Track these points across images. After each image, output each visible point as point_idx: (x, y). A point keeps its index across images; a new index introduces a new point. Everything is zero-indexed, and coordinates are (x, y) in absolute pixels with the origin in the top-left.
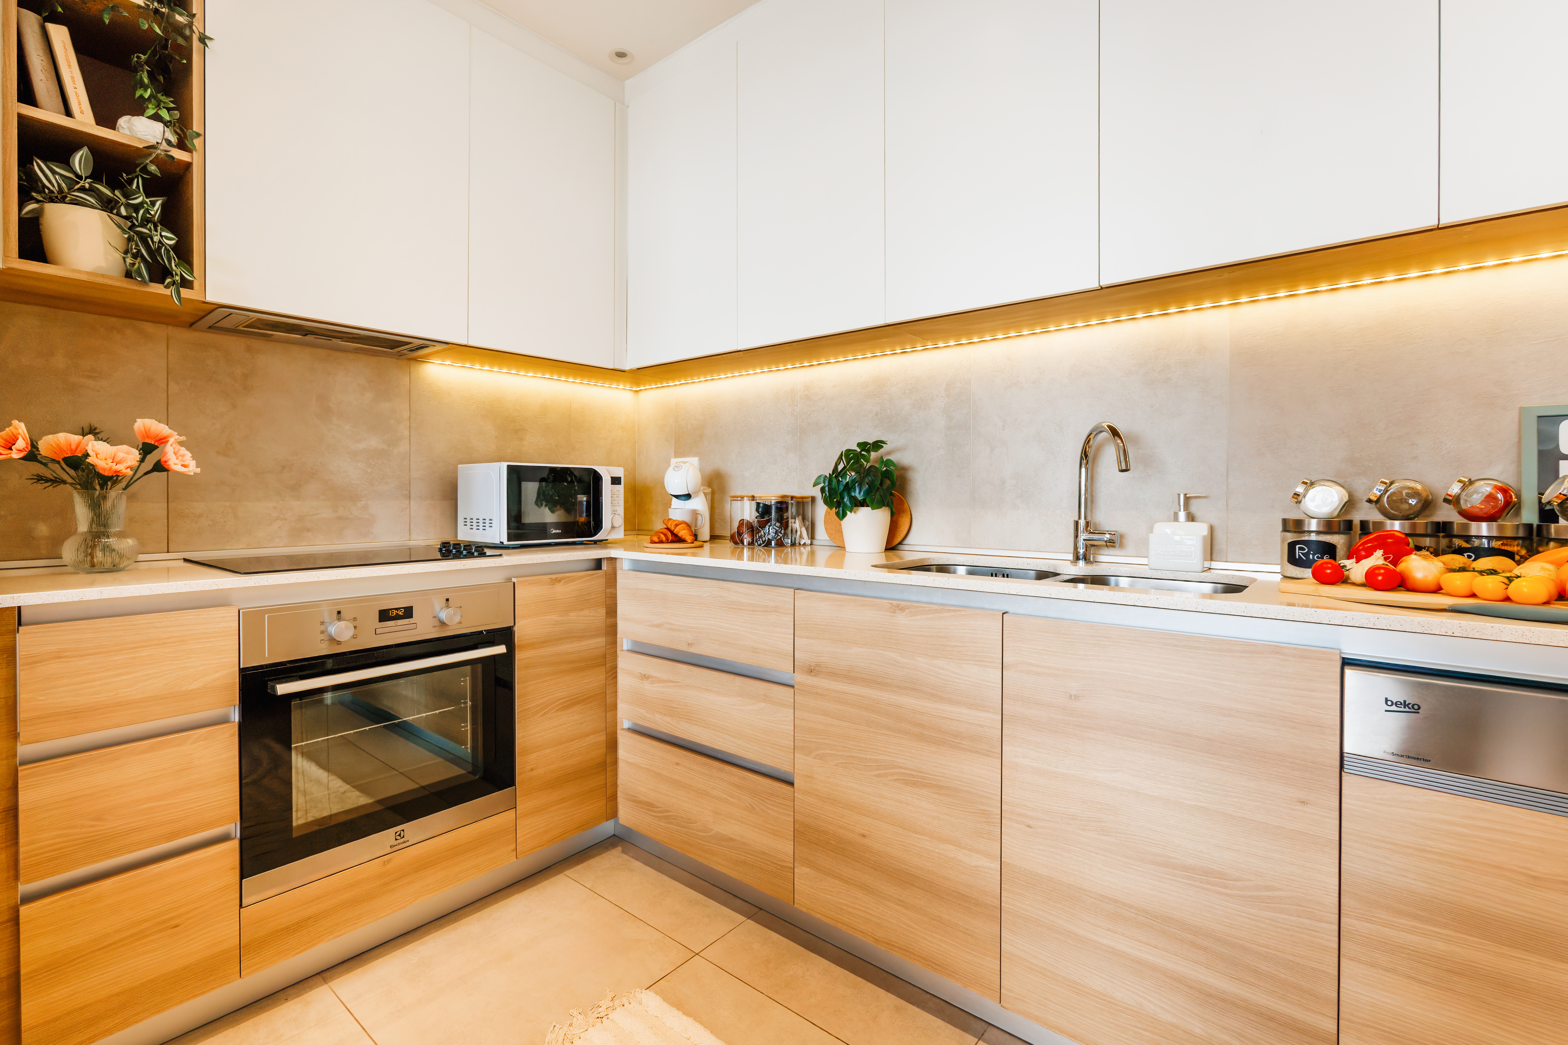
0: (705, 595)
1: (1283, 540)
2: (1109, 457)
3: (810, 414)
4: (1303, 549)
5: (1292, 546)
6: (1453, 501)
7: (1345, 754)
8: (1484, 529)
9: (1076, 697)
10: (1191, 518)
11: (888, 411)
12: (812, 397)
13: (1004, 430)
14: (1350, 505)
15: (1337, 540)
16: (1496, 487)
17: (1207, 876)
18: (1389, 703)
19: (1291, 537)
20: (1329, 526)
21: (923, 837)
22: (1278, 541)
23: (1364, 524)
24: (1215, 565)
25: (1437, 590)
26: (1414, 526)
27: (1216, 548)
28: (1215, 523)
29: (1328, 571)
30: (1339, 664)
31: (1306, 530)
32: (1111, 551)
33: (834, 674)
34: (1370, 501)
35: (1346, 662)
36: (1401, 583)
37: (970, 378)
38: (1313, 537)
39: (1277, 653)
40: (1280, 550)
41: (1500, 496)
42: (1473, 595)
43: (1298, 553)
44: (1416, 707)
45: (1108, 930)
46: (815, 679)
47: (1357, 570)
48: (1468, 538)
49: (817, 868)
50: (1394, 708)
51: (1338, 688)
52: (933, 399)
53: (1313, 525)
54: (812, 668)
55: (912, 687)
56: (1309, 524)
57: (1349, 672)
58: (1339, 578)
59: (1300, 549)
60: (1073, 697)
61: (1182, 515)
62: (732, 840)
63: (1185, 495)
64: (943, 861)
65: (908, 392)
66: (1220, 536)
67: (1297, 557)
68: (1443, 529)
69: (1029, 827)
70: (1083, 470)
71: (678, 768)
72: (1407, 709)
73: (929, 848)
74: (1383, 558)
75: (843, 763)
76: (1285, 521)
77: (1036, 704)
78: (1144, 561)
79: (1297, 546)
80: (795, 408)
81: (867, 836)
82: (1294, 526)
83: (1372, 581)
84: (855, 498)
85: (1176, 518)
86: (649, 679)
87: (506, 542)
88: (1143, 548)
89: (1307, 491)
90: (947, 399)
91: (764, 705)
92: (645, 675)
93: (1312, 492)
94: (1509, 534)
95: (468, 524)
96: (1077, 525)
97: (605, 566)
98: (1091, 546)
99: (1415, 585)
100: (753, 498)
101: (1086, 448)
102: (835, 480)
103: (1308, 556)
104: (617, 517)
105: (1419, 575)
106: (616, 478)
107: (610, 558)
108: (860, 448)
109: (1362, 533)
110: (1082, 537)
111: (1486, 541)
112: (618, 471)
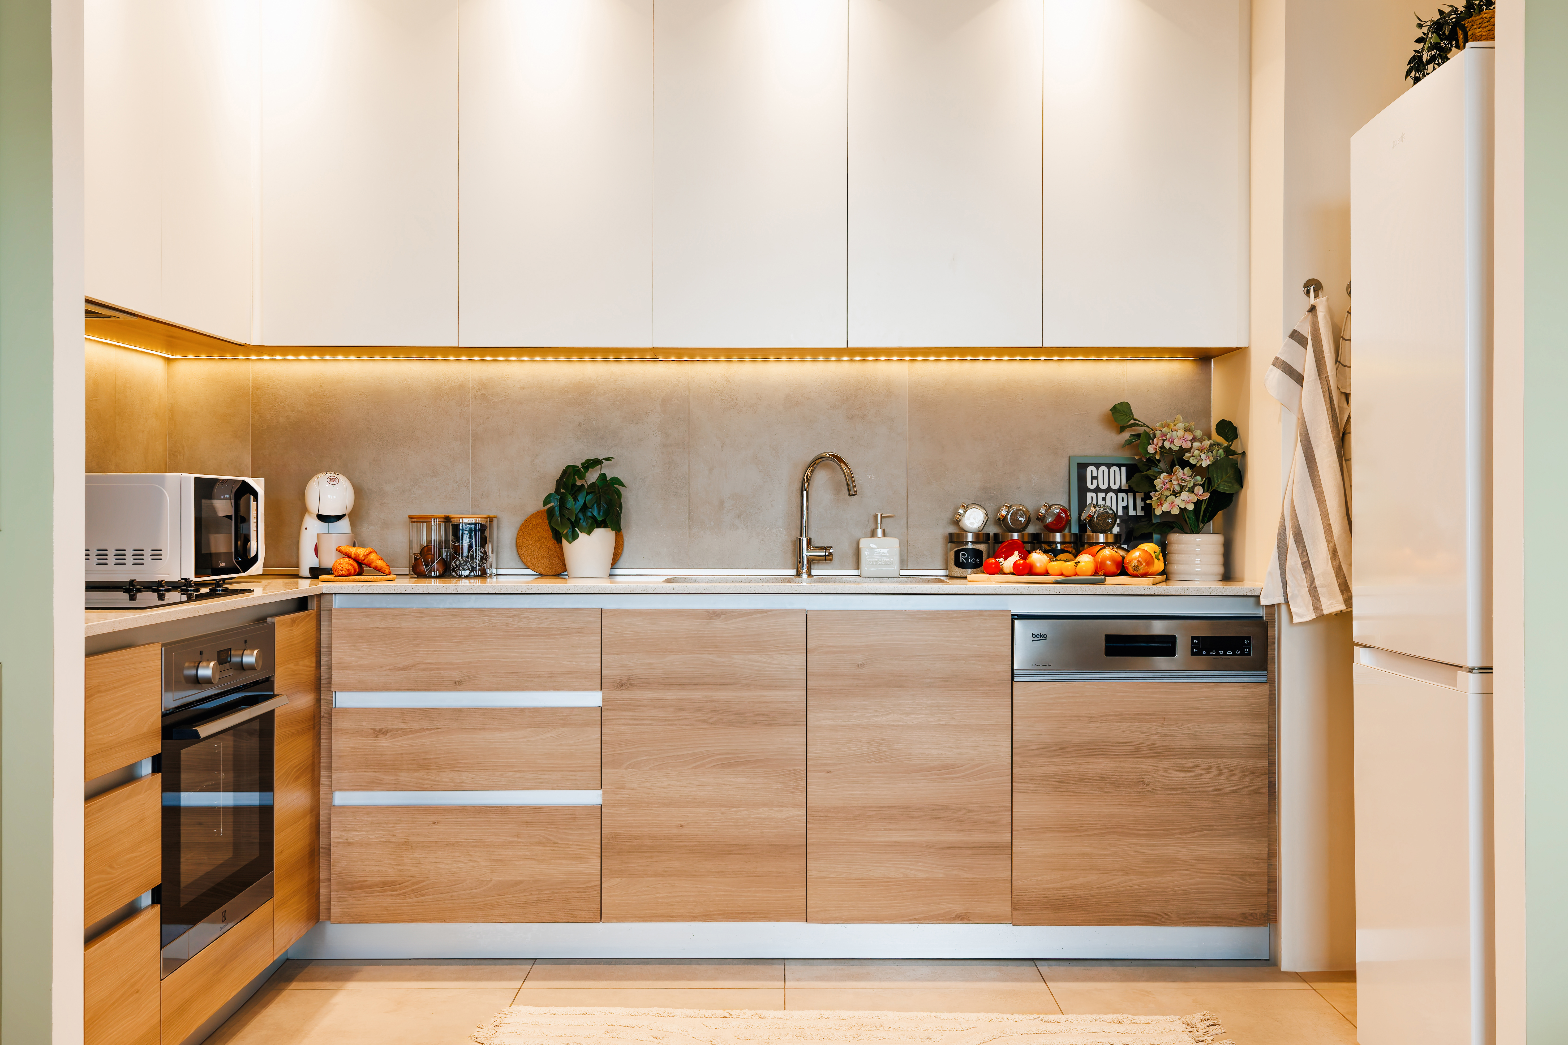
0: (481, 625)
1: (951, 550)
3: (488, 418)
4: (965, 555)
5: (957, 554)
6: (1042, 520)
7: (1015, 671)
8: (1057, 537)
9: (862, 665)
10: (888, 534)
11: (594, 422)
12: (491, 398)
13: (722, 451)
15: (982, 547)
16: (1061, 509)
17: (945, 770)
18: (1034, 636)
19: (955, 547)
20: (982, 538)
21: (739, 809)
22: (948, 551)
23: (998, 536)
24: (911, 572)
25: (1047, 573)
26: (1023, 536)
27: (906, 558)
28: (903, 537)
29: (993, 566)
30: (1010, 618)
31: (965, 540)
32: (825, 564)
33: (646, 684)
34: (999, 519)
35: (1013, 617)
36: (1030, 570)
37: (688, 396)
38: (970, 546)
39: (981, 615)
40: (951, 557)
41: (1063, 515)
42: (1062, 574)
43: (961, 558)
44: (1045, 636)
45: (886, 830)
46: (626, 692)
47: (1004, 564)
48: (1056, 543)
49: (629, 874)
50: (1036, 639)
51: (1010, 632)
52: (647, 413)
53: (970, 537)
54: (623, 682)
55: (728, 681)
56: (966, 537)
57: (1016, 622)
58: (997, 570)
59: (963, 555)
60: (860, 666)
61: (879, 532)
62: (521, 882)
63: (882, 514)
64: (757, 823)
65: (618, 403)
66: (906, 549)
67: (961, 561)
68: (1036, 538)
69: (829, 772)
70: (805, 493)
71: (437, 827)
72: (1042, 638)
73: (745, 816)
74: (1018, 556)
75: (658, 765)
76: (950, 536)
77: (834, 676)
78: (855, 571)
79: (961, 553)
80: (466, 408)
81: (684, 826)
82: (957, 539)
83: (1018, 570)
84: (594, 518)
85: (875, 534)
86: (388, 734)
88: (852, 561)
89: (964, 513)
90: (663, 415)
91: (563, 729)
92: (380, 730)
93: (967, 513)
94: (1068, 540)
95: (111, 557)
96: (800, 541)
97: (313, 605)
98: (812, 561)
99: (1038, 571)
100: (447, 519)
101: (809, 471)
102: (570, 499)
103: (966, 559)
104: (258, 545)
105: (1038, 565)
106: (255, 494)
107: (320, 596)
108: (583, 464)
109: (991, 541)
110: (805, 553)
111: (1059, 545)
112: (258, 484)
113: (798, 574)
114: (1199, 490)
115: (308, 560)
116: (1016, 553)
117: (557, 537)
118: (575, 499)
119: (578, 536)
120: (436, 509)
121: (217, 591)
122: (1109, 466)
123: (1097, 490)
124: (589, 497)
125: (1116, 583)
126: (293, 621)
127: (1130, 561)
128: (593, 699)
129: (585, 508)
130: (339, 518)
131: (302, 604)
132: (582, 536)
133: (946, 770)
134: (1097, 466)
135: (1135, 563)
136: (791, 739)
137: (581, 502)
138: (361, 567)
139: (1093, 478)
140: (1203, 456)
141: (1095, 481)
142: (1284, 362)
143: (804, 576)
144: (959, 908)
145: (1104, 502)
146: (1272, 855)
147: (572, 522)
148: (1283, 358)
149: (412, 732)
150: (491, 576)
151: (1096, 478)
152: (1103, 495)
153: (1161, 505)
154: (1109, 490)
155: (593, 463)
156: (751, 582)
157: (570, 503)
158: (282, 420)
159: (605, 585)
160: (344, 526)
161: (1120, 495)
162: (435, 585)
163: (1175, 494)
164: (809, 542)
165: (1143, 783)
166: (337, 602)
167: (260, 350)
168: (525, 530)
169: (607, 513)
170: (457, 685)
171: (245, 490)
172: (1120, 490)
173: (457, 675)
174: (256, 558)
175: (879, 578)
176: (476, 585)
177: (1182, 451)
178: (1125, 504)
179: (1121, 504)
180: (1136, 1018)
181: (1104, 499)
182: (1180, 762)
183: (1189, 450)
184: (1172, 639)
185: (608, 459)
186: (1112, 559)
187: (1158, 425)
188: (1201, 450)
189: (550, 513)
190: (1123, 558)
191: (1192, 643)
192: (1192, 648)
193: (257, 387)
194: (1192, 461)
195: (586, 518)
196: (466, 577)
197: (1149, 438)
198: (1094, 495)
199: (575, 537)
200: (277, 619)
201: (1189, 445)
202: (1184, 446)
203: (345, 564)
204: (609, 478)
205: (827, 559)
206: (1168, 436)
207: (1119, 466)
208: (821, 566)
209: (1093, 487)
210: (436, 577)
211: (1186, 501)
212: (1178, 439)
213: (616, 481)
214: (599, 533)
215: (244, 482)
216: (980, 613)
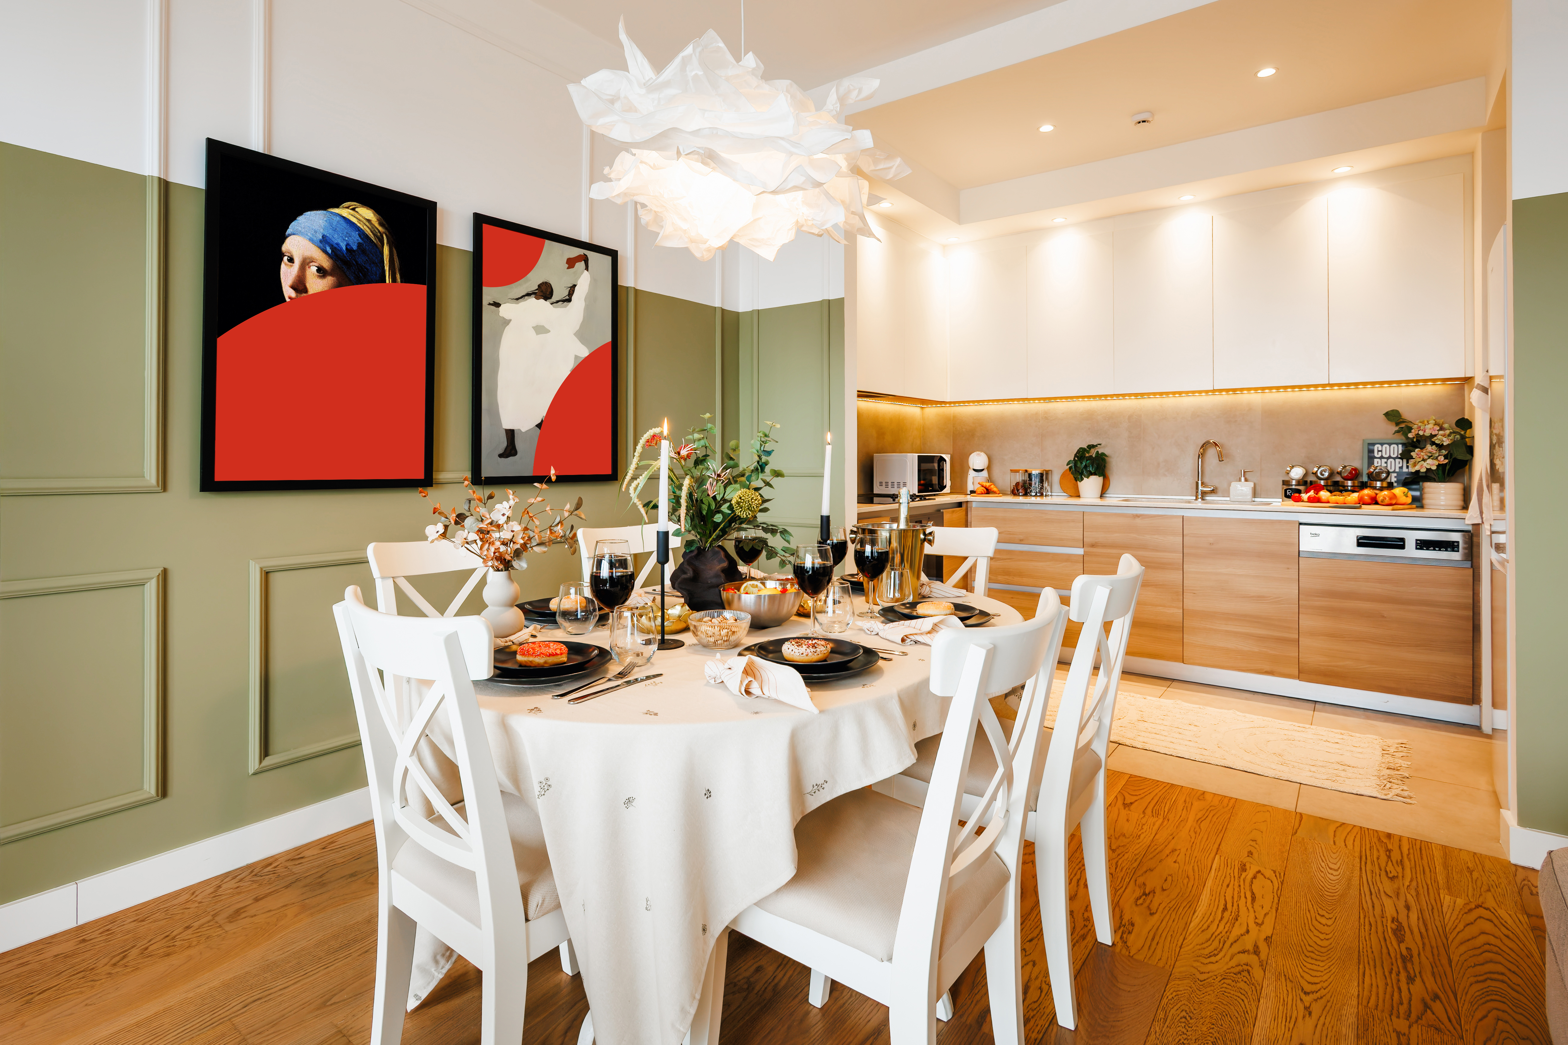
0: (1031, 517)
1: (1283, 488)
2: (1212, 453)
3: (1048, 427)
4: (1290, 491)
5: (1286, 490)
6: (1339, 473)
7: (1300, 551)
8: (1350, 483)
9: (1213, 544)
10: (1246, 480)
11: (1095, 428)
12: (1050, 419)
13: (1159, 440)
14: (1305, 475)
15: (1301, 488)
16: (1354, 468)
18: (1312, 534)
19: (1285, 487)
20: (1299, 483)
21: (1148, 606)
22: (1280, 489)
23: (1311, 482)
24: (1256, 499)
25: (1328, 502)
26: (1327, 483)
27: (1256, 492)
28: (1256, 482)
29: (1296, 498)
30: (1298, 525)
31: (1290, 484)
32: (1213, 495)
33: (1104, 546)
34: (1313, 473)
35: (1301, 524)
36: (1318, 500)
37: (1142, 415)
38: (1293, 487)
40: (1281, 492)
41: (1355, 471)
43: (1288, 493)
44: (1318, 535)
45: (1226, 624)
46: (1094, 549)
47: (1305, 496)
48: (1344, 486)
50: (1313, 536)
51: (1298, 532)
52: (1121, 424)
53: (1294, 482)
54: (1094, 544)
55: (1143, 547)
56: (1292, 482)
57: (1300, 527)
58: (1299, 500)
60: (1211, 544)
61: (1243, 479)
63: (1244, 470)
65: (1107, 420)
66: (1258, 488)
67: (1285, 494)
68: (1336, 484)
69: (1195, 594)
70: (1200, 459)
72: (1316, 536)
73: (1151, 610)
74: (1315, 493)
76: (1283, 481)
77: (1197, 548)
78: (1228, 499)
79: (1288, 490)
80: (1038, 423)
82: (1285, 483)
83: (1311, 500)
84: (1090, 471)
85: (1240, 480)
87: (917, 494)
88: (1227, 493)
89: (1291, 470)
90: (1129, 424)
91: (1066, 563)
93: (1293, 470)
94: (1356, 485)
95: (884, 485)
96: (1197, 483)
97: (964, 506)
98: (1204, 494)
99: (1323, 501)
100: (1026, 471)
101: (1202, 450)
102: (1079, 463)
103: (1291, 494)
104: (948, 482)
105: (1323, 498)
106: (945, 461)
107: (967, 502)
108: (1088, 447)
109: (1309, 485)
110: (1200, 488)
111: (1349, 488)
112: (947, 457)
113: (1196, 499)
114: (1442, 458)
115: (970, 487)
116: (1313, 491)
117: (1076, 479)
118: (1081, 463)
119: (1083, 479)
120: (1023, 467)
121: (922, 498)
122: (1390, 444)
123: (1382, 458)
124: (1088, 462)
125: (1366, 509)
126: (953, 511)
127: (1379, 497)
128: (1080, 551)
129: (1086, 467)
130: (982, 470)
131: (960, 505)
132: (1085, 479)
133: (1260, 598)
134: (1382, 444)
135: (1381, 498)
136: (1174, 577)
137: (1084, 464)
138: (988, 491)
139: (1378, 451)
140: (1444, 439)
141: (1380, 453)
142: (1483, 386)
143: (1200, 500)
144: (1267, 668)
145: (1386, 465)
146: (1476, 666)
147: (1080, 473)
148: (1482, 384)
149: (1003, 559)
150: (1046, 496)
151: (1381, 451)
152: (1386, 460)
153: (1415, 466)
154: (1390, 457)
155: (1091, 447)
156: (1170, 502)
157: (1079, 464)
158: (964, 430)
159: (1099, 502)
160: (985, 474)
161: (1397, 460)
162: (1021, 499)
163: (1424, 460)
164: (1202, 483)
165: (1383, 617)
166: (974, 505)
167: (950, 403)
168: (1063, 476)
169: (1097, 469)
170: (1021, 542)
171: (942, 460)
172: (1397, 458)
173: (1021, 537)
174: (945, 487)
175: (1240, 502)
176: (1038, 500)
177: (1432, 436)
178: (1401, 465)
179: (1398, 466)
180: (1353, 734)
181: (1386, 463)
182: (1412, 607)
183: (1435, 435)
184: (1403, 540)
185: (1100, 444)
186: (1368, 495)
187: (1417, 422)
188: (1444, 435)
189: (1070, 468)
190: (1377, 494)
191: (1416, 543)
192: (1416, 546)
193: (954, 417)
194: (1437, 442)
195: (1087, 471)
196: (1034, 496)
197: (1410, 429)
198: (1379, 460)
199: (1082, 479)
200: (944, 511)
201: (1436, 432)
202: (1433, 434)
203: (982, 489)
204: (1100, 453)
205: (1213, 492)
206: (1422, 428)
207: (1397, 444)
208: (1211, 495)
209: (1380, 455)
210: (1021, 496)
211: (1432, 464)
212: (1429, 429)
213: (1103, 454)
214: (1093, 478)
215: (941, 456)
216: (1280, 522)
